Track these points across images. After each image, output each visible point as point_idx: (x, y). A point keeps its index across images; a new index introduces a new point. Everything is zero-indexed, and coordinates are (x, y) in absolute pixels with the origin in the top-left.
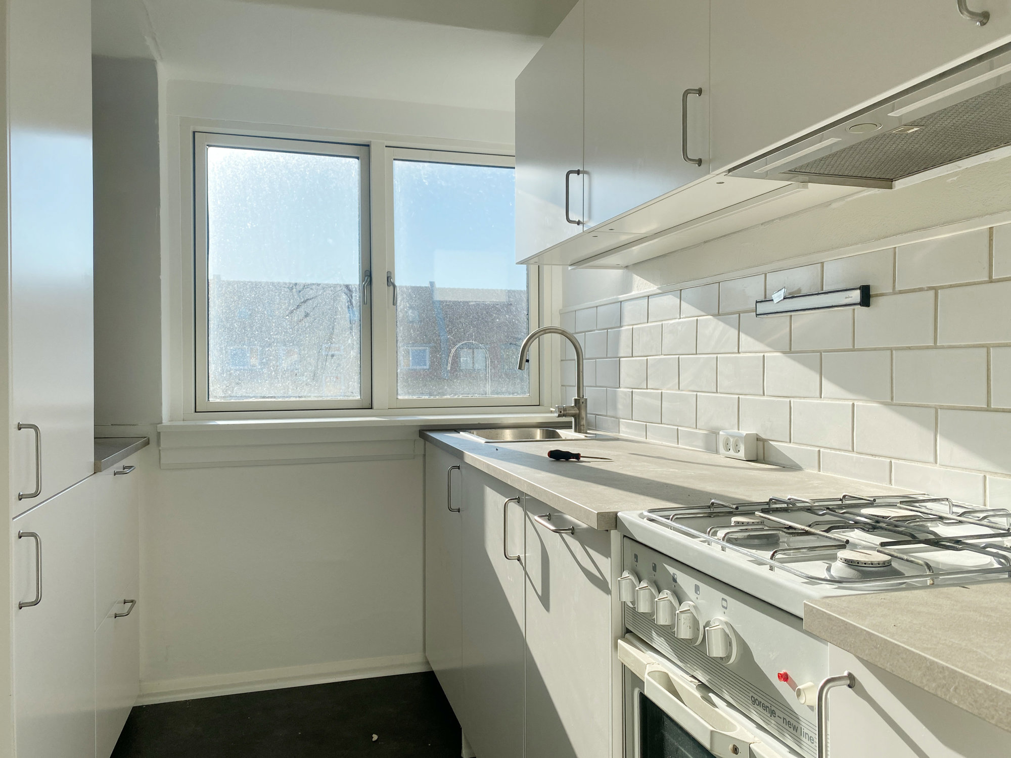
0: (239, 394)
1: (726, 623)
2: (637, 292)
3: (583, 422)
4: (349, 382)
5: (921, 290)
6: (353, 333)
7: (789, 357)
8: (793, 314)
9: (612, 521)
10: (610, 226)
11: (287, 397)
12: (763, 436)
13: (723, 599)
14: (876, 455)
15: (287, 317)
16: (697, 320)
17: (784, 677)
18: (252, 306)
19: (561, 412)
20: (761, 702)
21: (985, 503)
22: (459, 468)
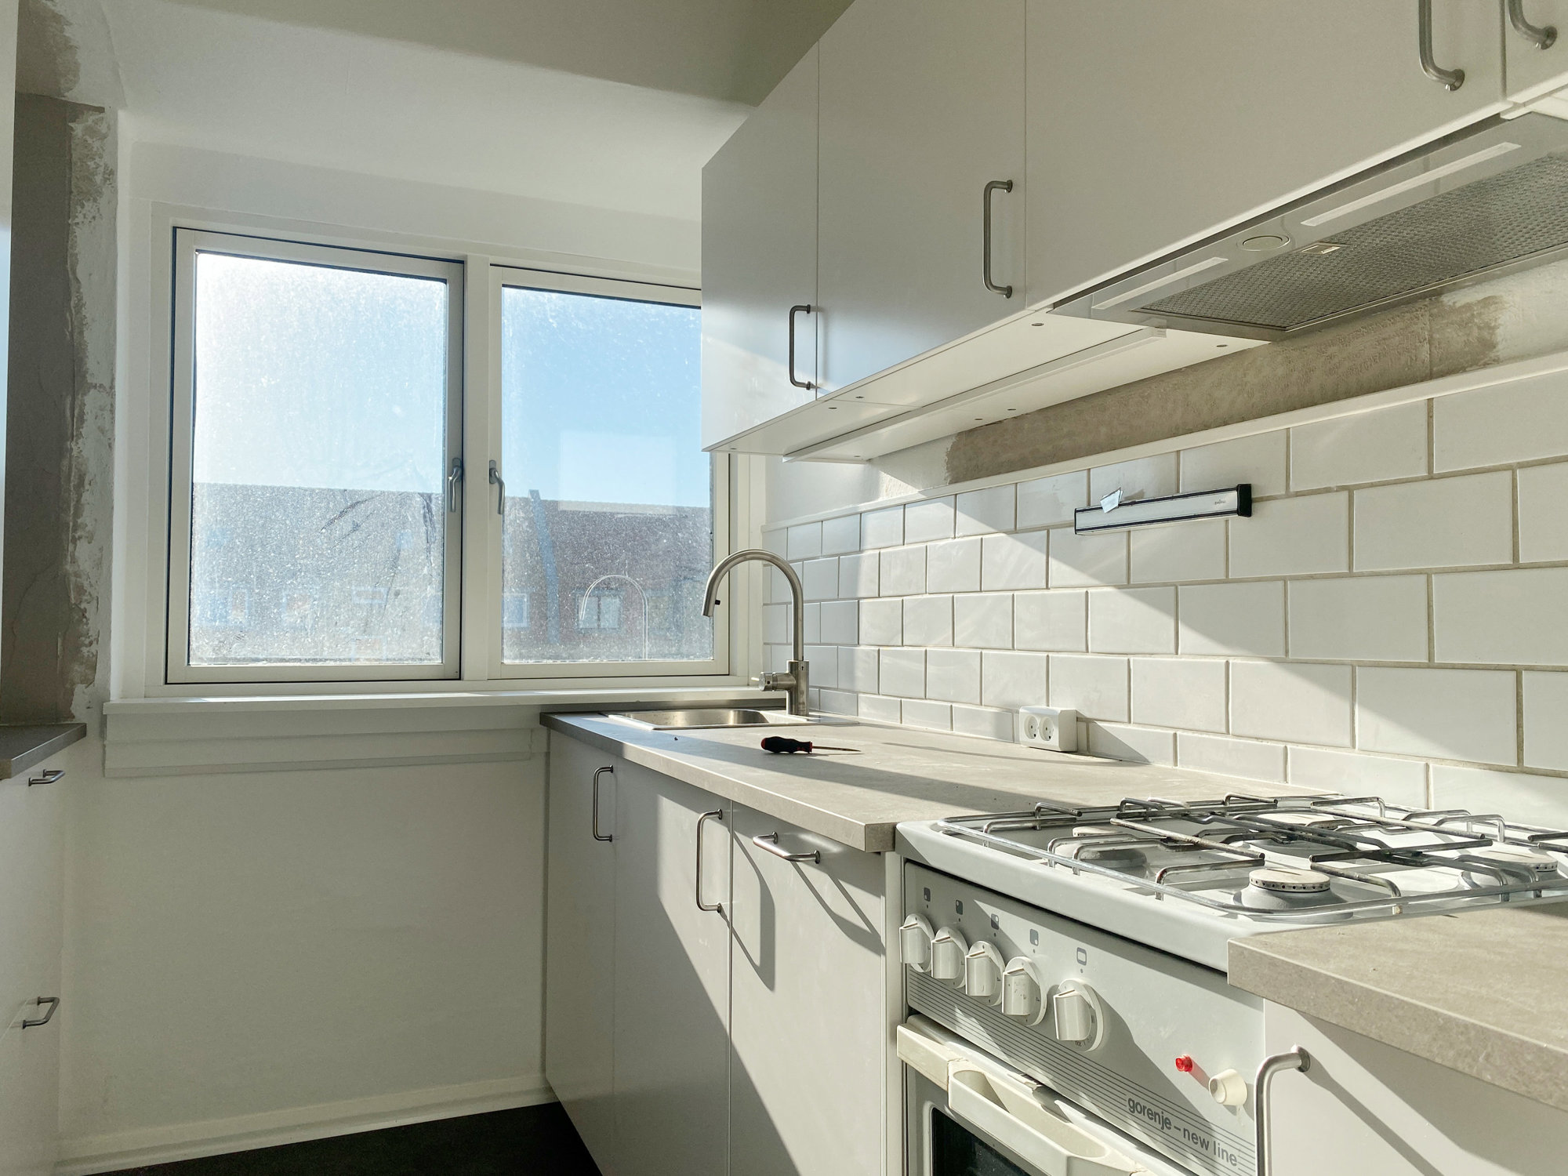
0: (241, 654)
1: (1086, 987)
2: (885, 498)
3: (803, 699)
4: (423, 637)
5: (1328, 490)
6: (432, 558)
7: (1126, 593)
8: (1131, 528)
9: (889, 837)
10: (856, 392)
11: (321, 660)
12: (1087, 714)
13: (1079, 950)
14: (1263, 739)
15: (324, 531)
16: (982, 539)
17: (1186, 1065)
18: (266, 511)
19: (769, 683)
20: (1145, 1107)
21: (1428, 804)
22: (611, 770)
